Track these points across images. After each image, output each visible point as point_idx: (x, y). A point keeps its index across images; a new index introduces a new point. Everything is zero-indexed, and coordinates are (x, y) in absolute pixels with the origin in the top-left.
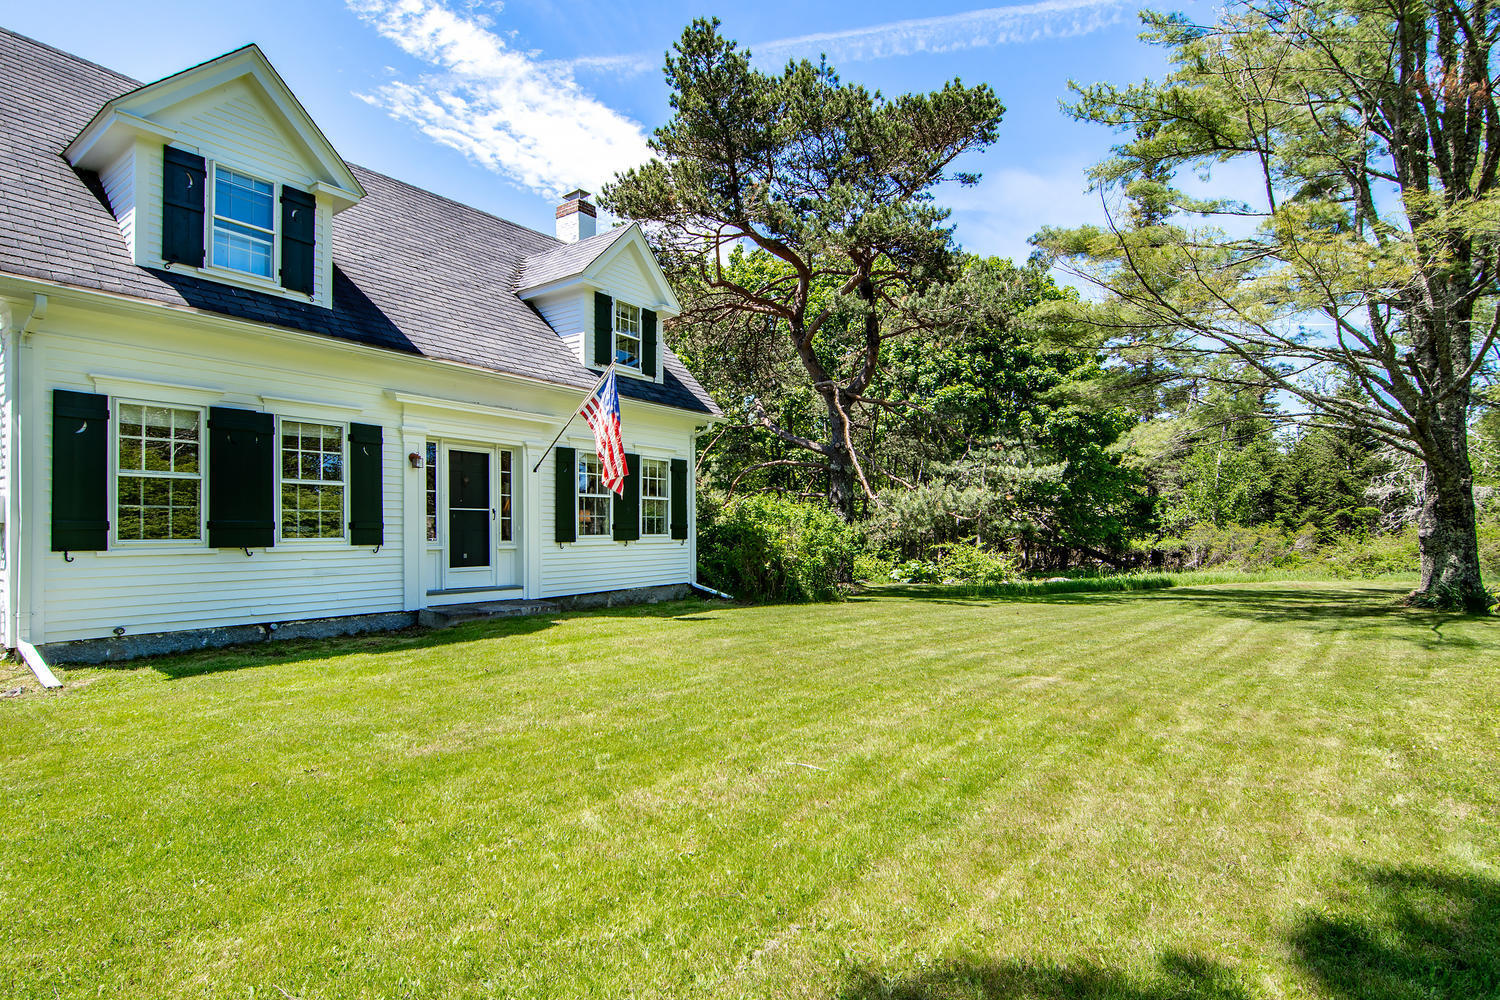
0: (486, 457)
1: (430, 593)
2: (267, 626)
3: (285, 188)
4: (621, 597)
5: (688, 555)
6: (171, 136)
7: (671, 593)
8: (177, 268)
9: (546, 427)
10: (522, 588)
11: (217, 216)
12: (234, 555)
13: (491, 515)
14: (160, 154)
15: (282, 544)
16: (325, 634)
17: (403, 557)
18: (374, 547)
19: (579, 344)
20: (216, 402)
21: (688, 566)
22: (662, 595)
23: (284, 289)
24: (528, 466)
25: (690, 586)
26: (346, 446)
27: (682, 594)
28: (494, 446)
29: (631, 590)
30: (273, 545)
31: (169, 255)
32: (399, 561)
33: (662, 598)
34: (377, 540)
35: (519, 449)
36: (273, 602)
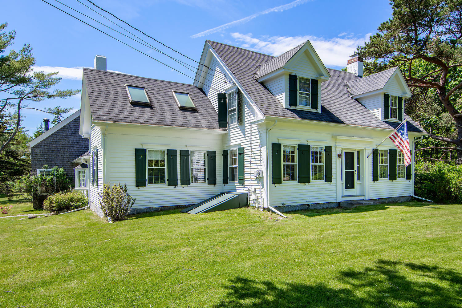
0: (353, 153)
1: (343, 197)
2: (308, 205)
3: (312, 79)
4: (390, 200)
5: (411, 185)
6: (291, 71)
7: (405, 199)
8: (293, 108)
9: (370, 142)
10: (364, 196)
11: (300, 91)
12: (303, 184)
13: (355, 172)
14: (288, 77)
15: (313, 182)
16: (319, 208)
17: (336, 186)
18: (330, 183)
19: (379, 113)
20: (299, 143)
21: (411, 189)
22: (402, 200)
23: (312, 109)
24: (366, 155)
25: (412, 197)
26: (324, 152)
27: (409, 199)
28: (356, 150)
29: (393, 198)
30: (310, 182)
31: (291, 105)
32: (335, 187)
33: (402, 201)
34: (331, 181)
35: (362, 150)
36: (310, 198)
